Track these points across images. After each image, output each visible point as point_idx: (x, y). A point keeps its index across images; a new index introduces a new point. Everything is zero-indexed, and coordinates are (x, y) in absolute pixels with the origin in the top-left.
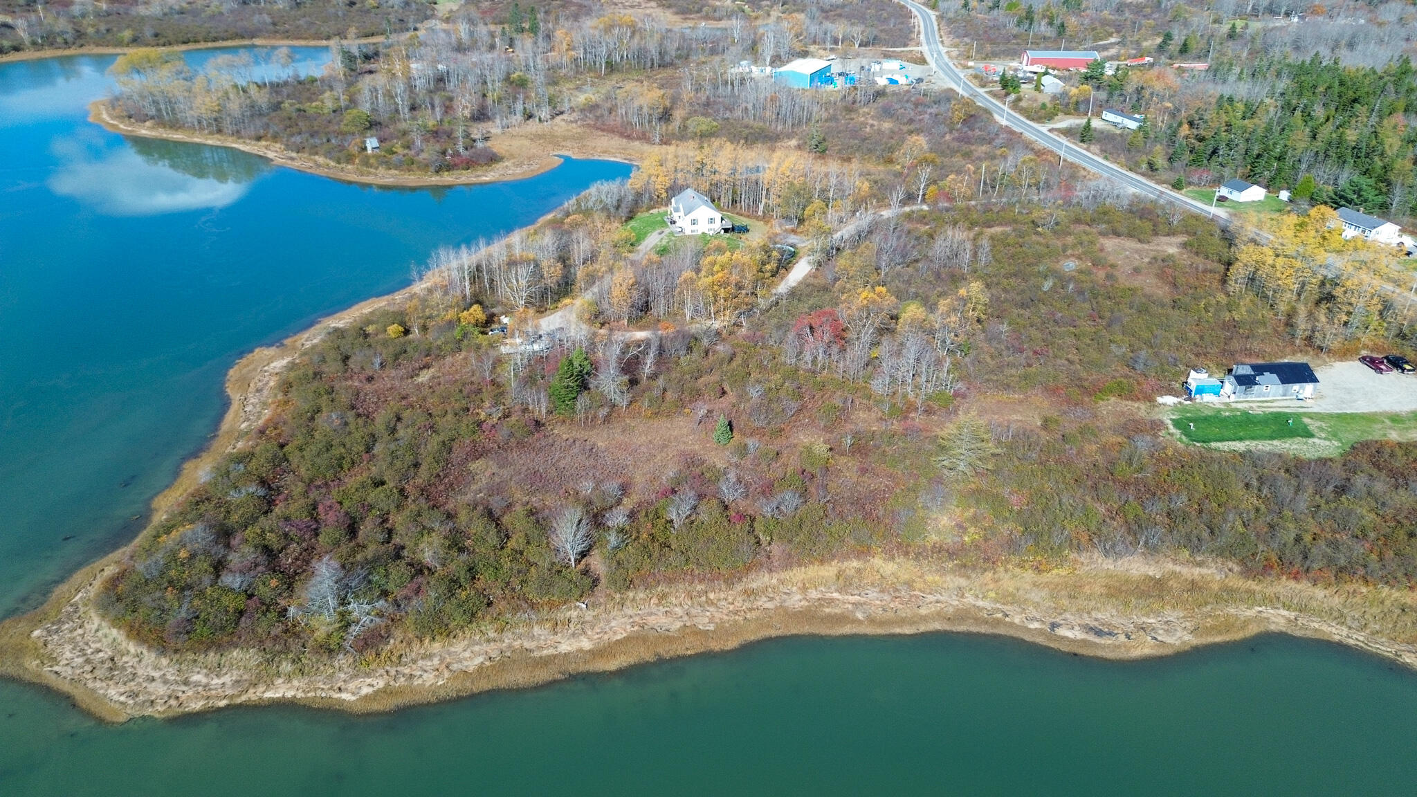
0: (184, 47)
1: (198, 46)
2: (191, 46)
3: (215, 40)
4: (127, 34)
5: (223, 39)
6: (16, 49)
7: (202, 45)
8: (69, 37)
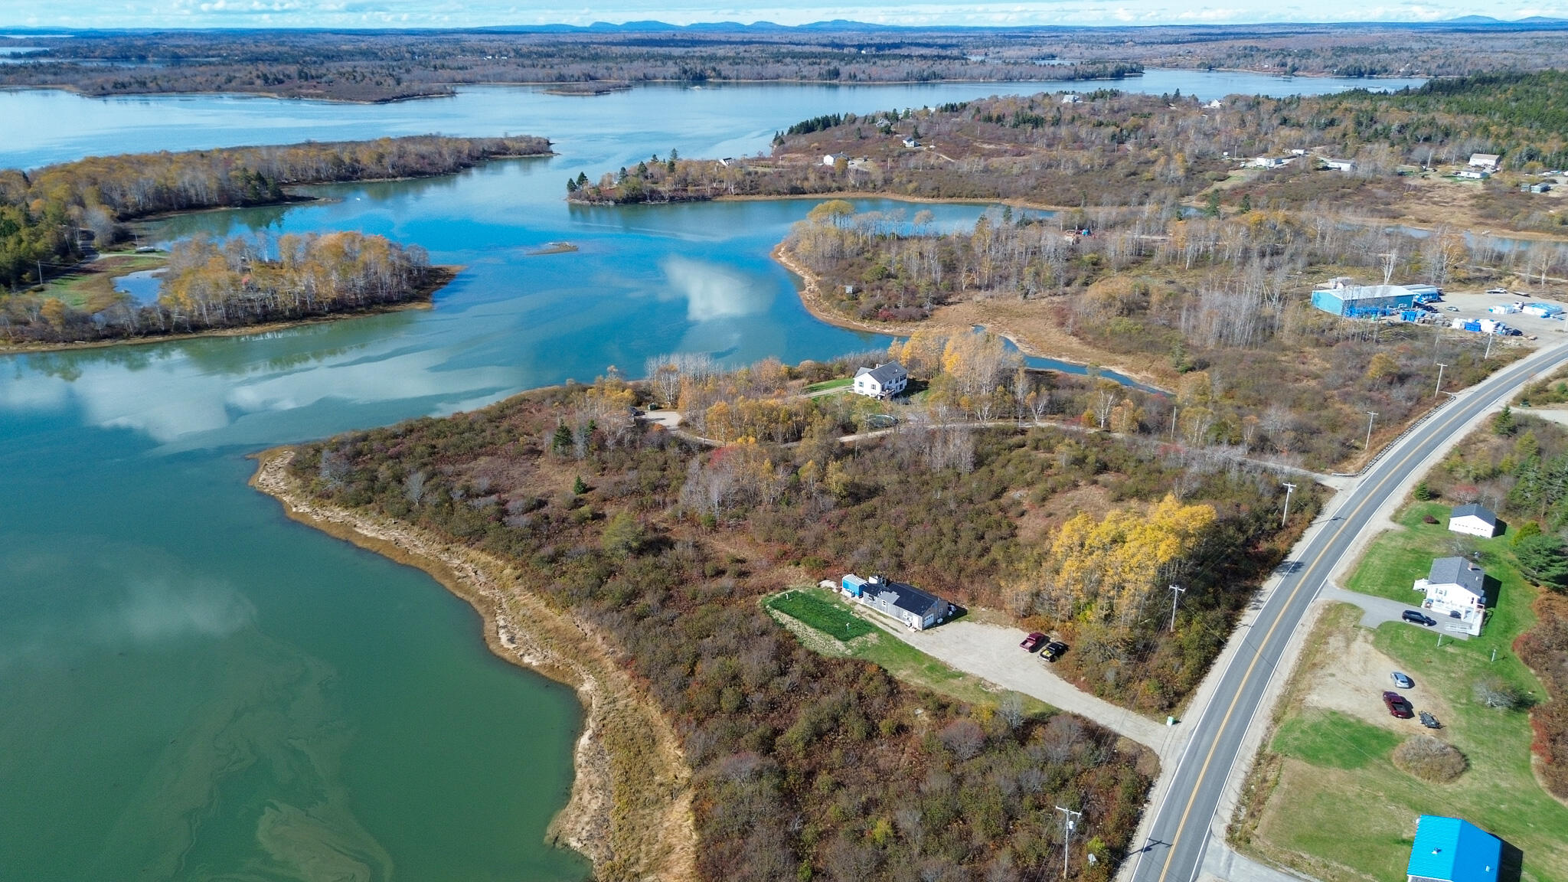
0: (948, 200)
1: (959, 200)
2: (953, 200)
3: (975, 196)
4: (911, 186)
5: (981, 197)
6: (840, 189)
7: (964, 200)
8: (879, 183)
